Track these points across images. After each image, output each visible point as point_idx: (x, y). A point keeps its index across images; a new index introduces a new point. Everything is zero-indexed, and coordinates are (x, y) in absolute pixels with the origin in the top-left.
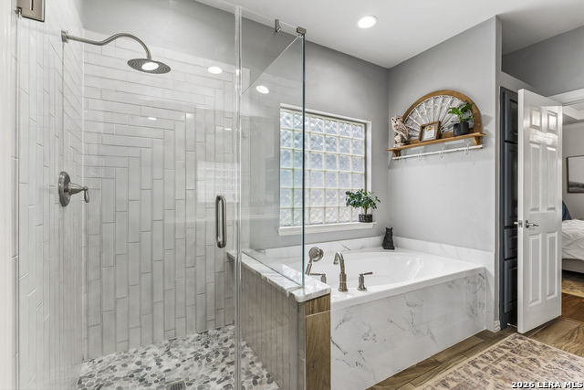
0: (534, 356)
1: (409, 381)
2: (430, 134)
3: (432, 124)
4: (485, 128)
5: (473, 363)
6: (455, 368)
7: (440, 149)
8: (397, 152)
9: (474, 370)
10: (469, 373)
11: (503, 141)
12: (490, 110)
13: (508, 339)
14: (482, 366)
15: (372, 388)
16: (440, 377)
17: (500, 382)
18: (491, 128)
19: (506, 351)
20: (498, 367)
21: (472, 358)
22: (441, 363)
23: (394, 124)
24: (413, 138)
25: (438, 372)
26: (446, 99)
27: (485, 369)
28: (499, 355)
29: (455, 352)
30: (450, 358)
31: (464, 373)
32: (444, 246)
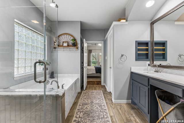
0: (88, 93)
1: (74, 109)
2: (65, 44)
3: (66, 42)
4: (78, 46)
5: (81, 99)
6: (79, 102)
7: (68, 49)
8: (55, 48)
9: (82, 100)
10: (82, 101)
11: (81, 49)
12: (79, 42)
13: (83, 92)
14: (83, 99)
15: (68, 116)
16: (78, 105)
17: (87, 100)
18: (79, 46)
19: (84, 94)
20: (85, 97)
21: (80, 98)
22: (76, 102)
23: (54, 39)
24: (60, 45)
25: (77, 104)
26: (69, 36)
27: (84, 99)
28: (84, 95)
29: (77, 99)
30: (77, 100)
31: (81, 102)
32: (69, 74)
